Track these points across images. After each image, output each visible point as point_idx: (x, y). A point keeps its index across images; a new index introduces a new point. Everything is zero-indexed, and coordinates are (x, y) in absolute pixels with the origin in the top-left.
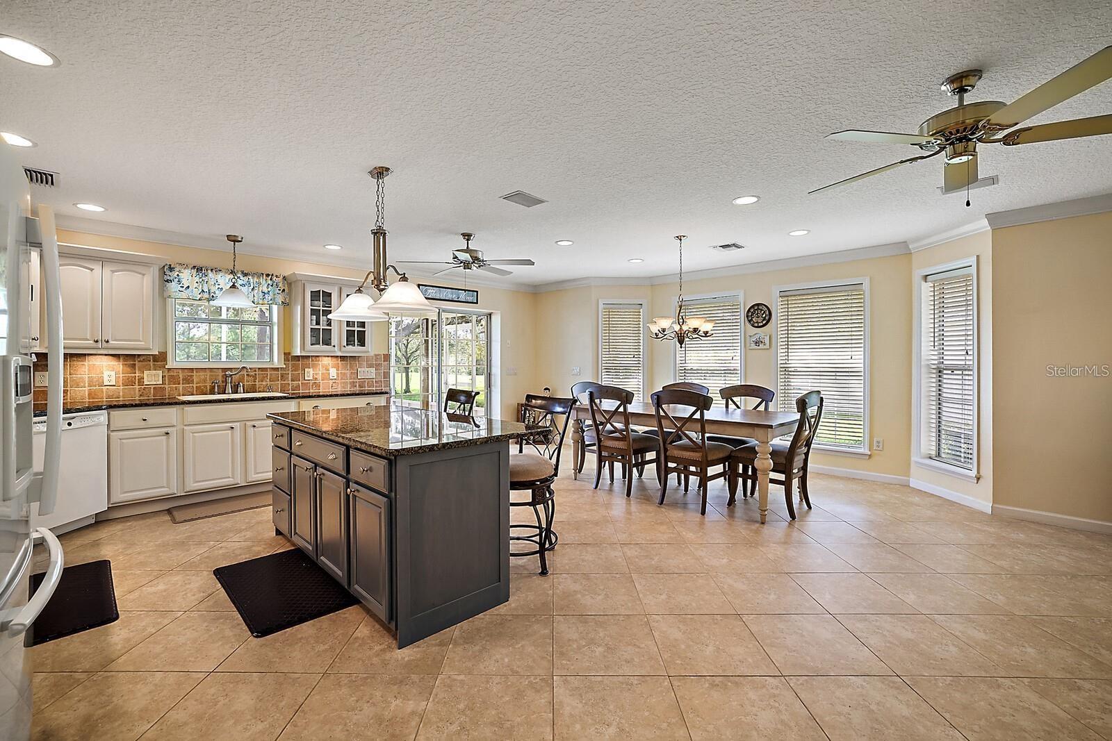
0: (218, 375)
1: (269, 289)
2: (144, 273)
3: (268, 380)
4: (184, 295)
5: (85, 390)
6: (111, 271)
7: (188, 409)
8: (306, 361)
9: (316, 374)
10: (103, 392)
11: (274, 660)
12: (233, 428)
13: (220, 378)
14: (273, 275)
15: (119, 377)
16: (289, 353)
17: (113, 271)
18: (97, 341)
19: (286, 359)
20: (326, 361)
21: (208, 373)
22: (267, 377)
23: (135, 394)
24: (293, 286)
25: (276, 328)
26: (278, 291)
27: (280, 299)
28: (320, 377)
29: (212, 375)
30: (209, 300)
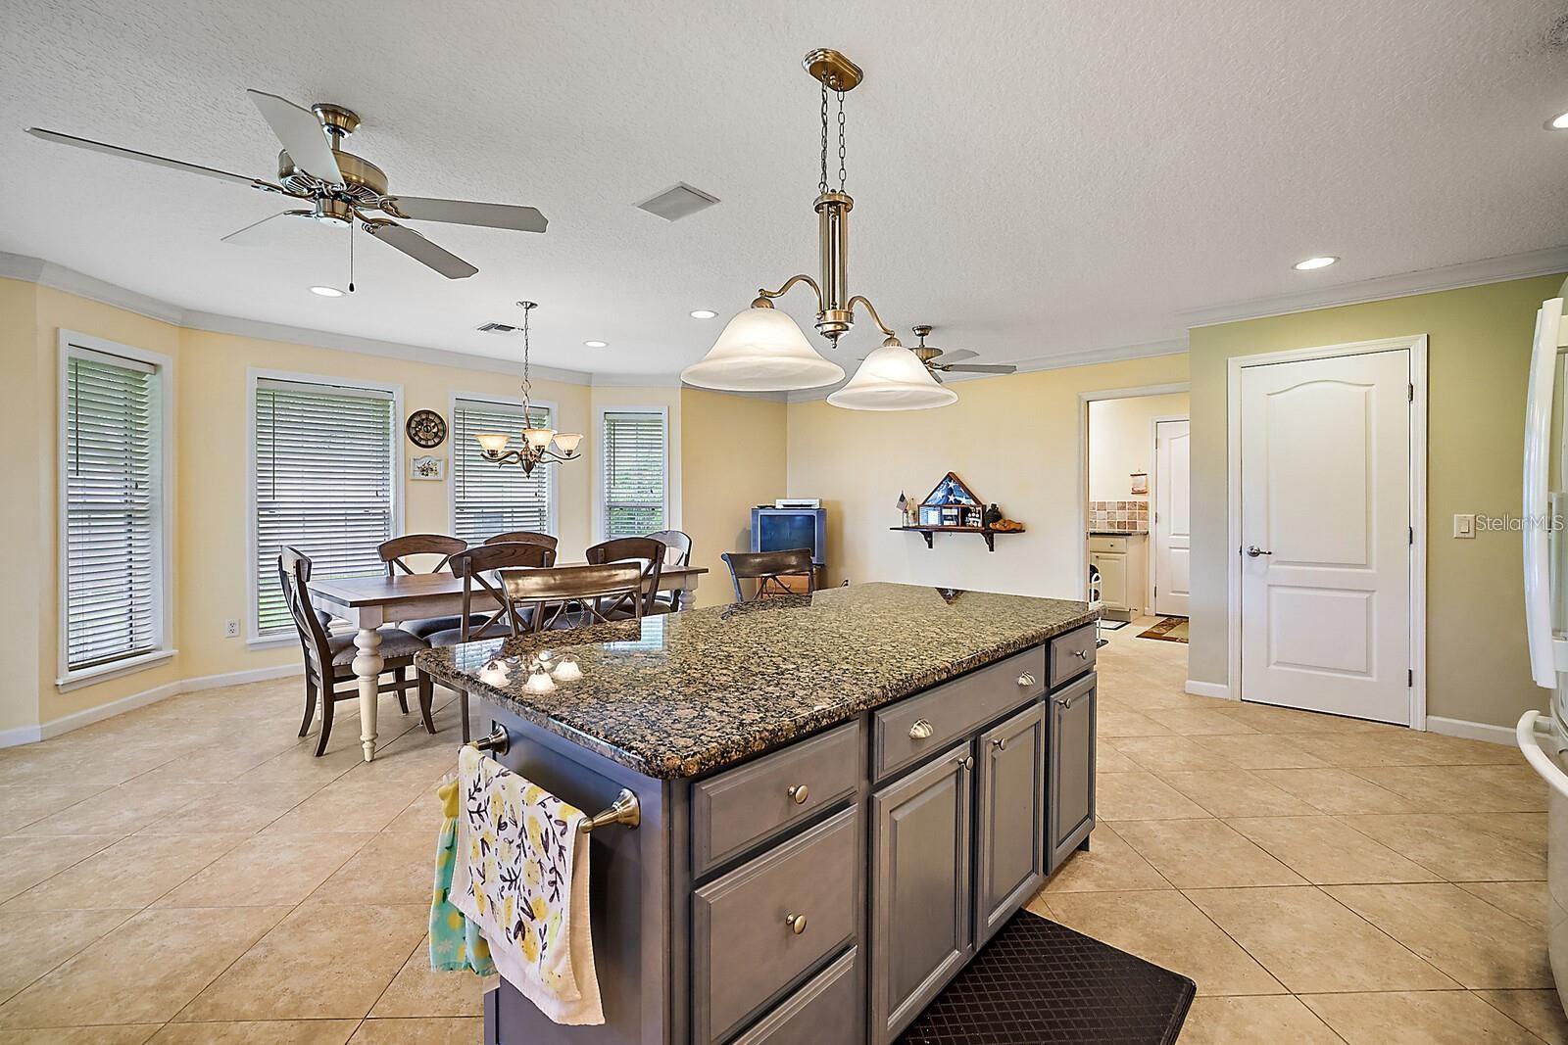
11: (1206, 941)
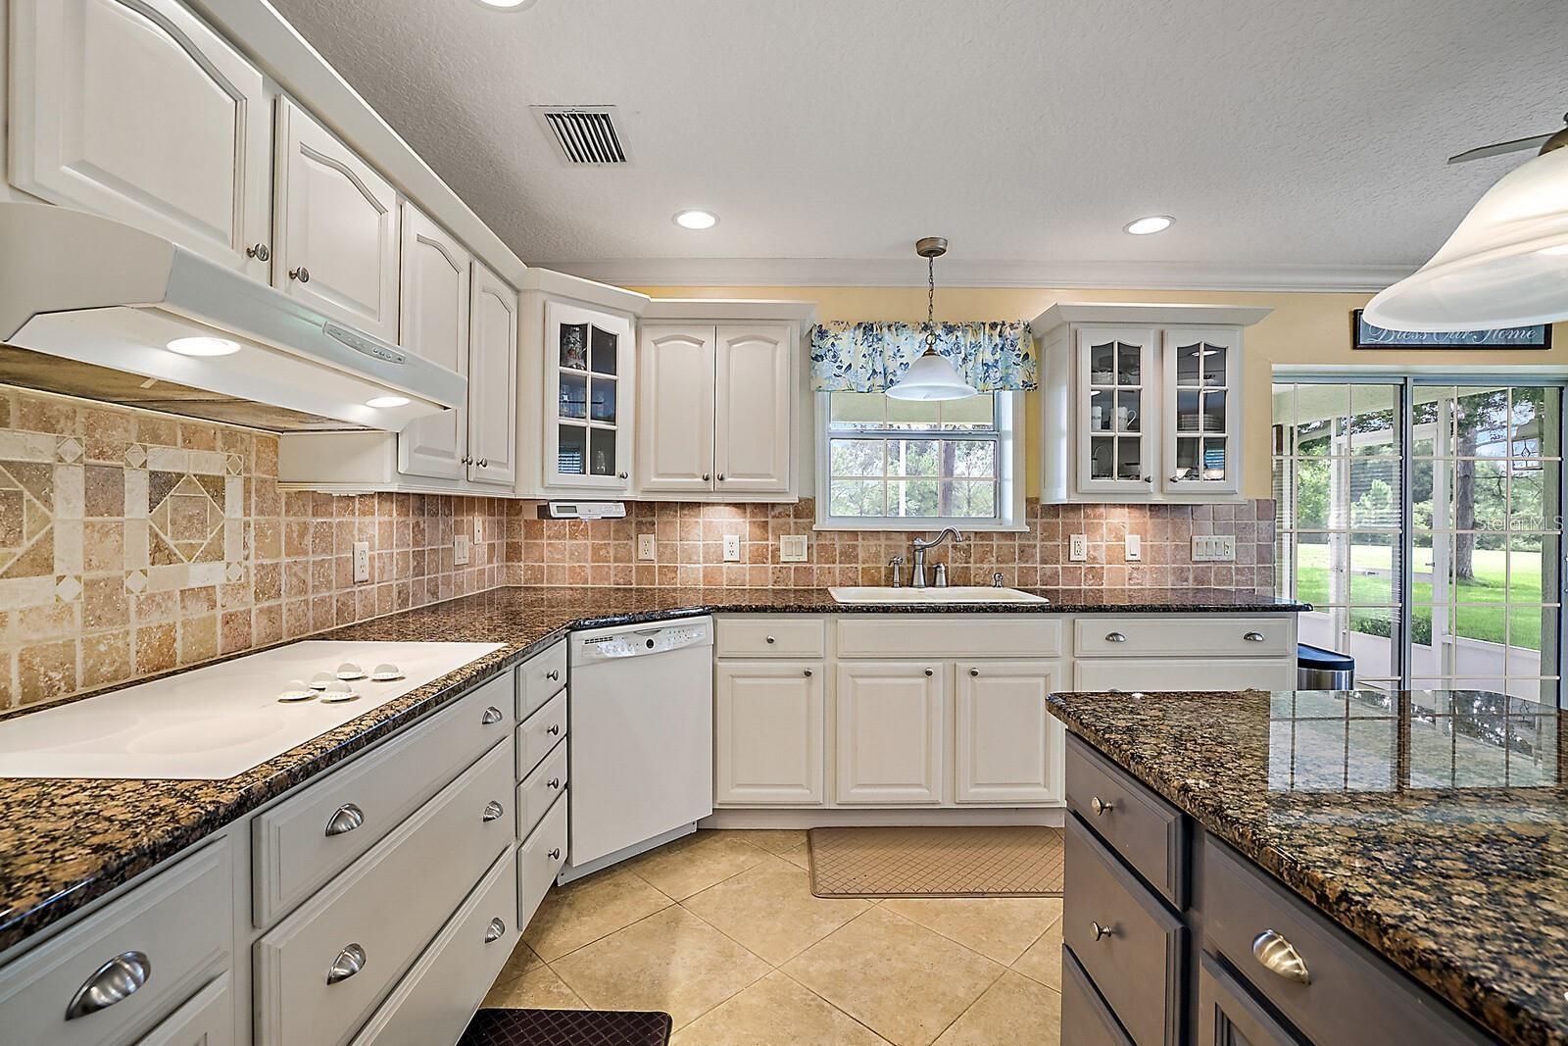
0: (900, 546)
1: (997, 356)
2: (777, 339)
3: (994, 560)
4: (842, 383)
5: (698, 569)
6: (728, 341)
7: (846, 622)
8: (1072, 518)
9: (1095, 548)
10: (722, 573)
12: (929, 673)
13: (904, 554)
14: (1003, 324)
15: (744, 546)
16: (1037, 499)
17: (731, 343)
18: (707, 479)
19: (1031, 514)
20: (1119, 518)
21: (883, 542)
22: (992, 552)
23: (767, 580)
24: (1046, 343)
25: (1009, 446)
26: (1015, 359)
27: (1018, 376)
28: (1102, 556)
29: (890, 546)
30: (885, 387)
